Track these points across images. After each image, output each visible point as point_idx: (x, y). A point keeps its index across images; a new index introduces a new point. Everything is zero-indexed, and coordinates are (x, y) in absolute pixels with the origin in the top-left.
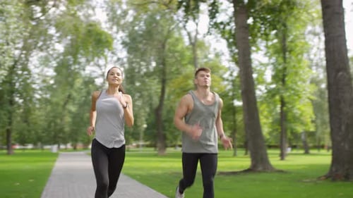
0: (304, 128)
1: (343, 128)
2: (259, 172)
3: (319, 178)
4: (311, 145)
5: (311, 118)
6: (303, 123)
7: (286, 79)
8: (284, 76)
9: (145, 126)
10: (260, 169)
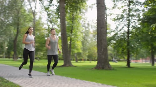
0: (78, 51)
1: (102, 50)
2: (68, 66)
3: (92, 69)
4: (78, 59)
5: (81, 47)
6: (77, 49)
7: (73, 30)
8: (72, 29)
9: (7, 48)
10: (68, 65)
